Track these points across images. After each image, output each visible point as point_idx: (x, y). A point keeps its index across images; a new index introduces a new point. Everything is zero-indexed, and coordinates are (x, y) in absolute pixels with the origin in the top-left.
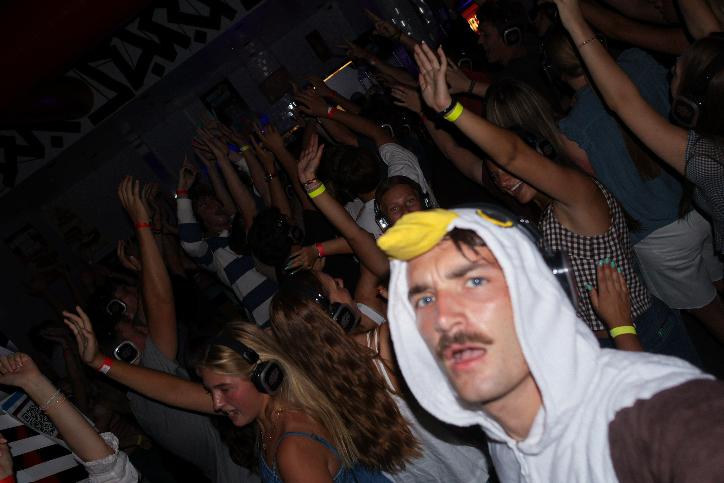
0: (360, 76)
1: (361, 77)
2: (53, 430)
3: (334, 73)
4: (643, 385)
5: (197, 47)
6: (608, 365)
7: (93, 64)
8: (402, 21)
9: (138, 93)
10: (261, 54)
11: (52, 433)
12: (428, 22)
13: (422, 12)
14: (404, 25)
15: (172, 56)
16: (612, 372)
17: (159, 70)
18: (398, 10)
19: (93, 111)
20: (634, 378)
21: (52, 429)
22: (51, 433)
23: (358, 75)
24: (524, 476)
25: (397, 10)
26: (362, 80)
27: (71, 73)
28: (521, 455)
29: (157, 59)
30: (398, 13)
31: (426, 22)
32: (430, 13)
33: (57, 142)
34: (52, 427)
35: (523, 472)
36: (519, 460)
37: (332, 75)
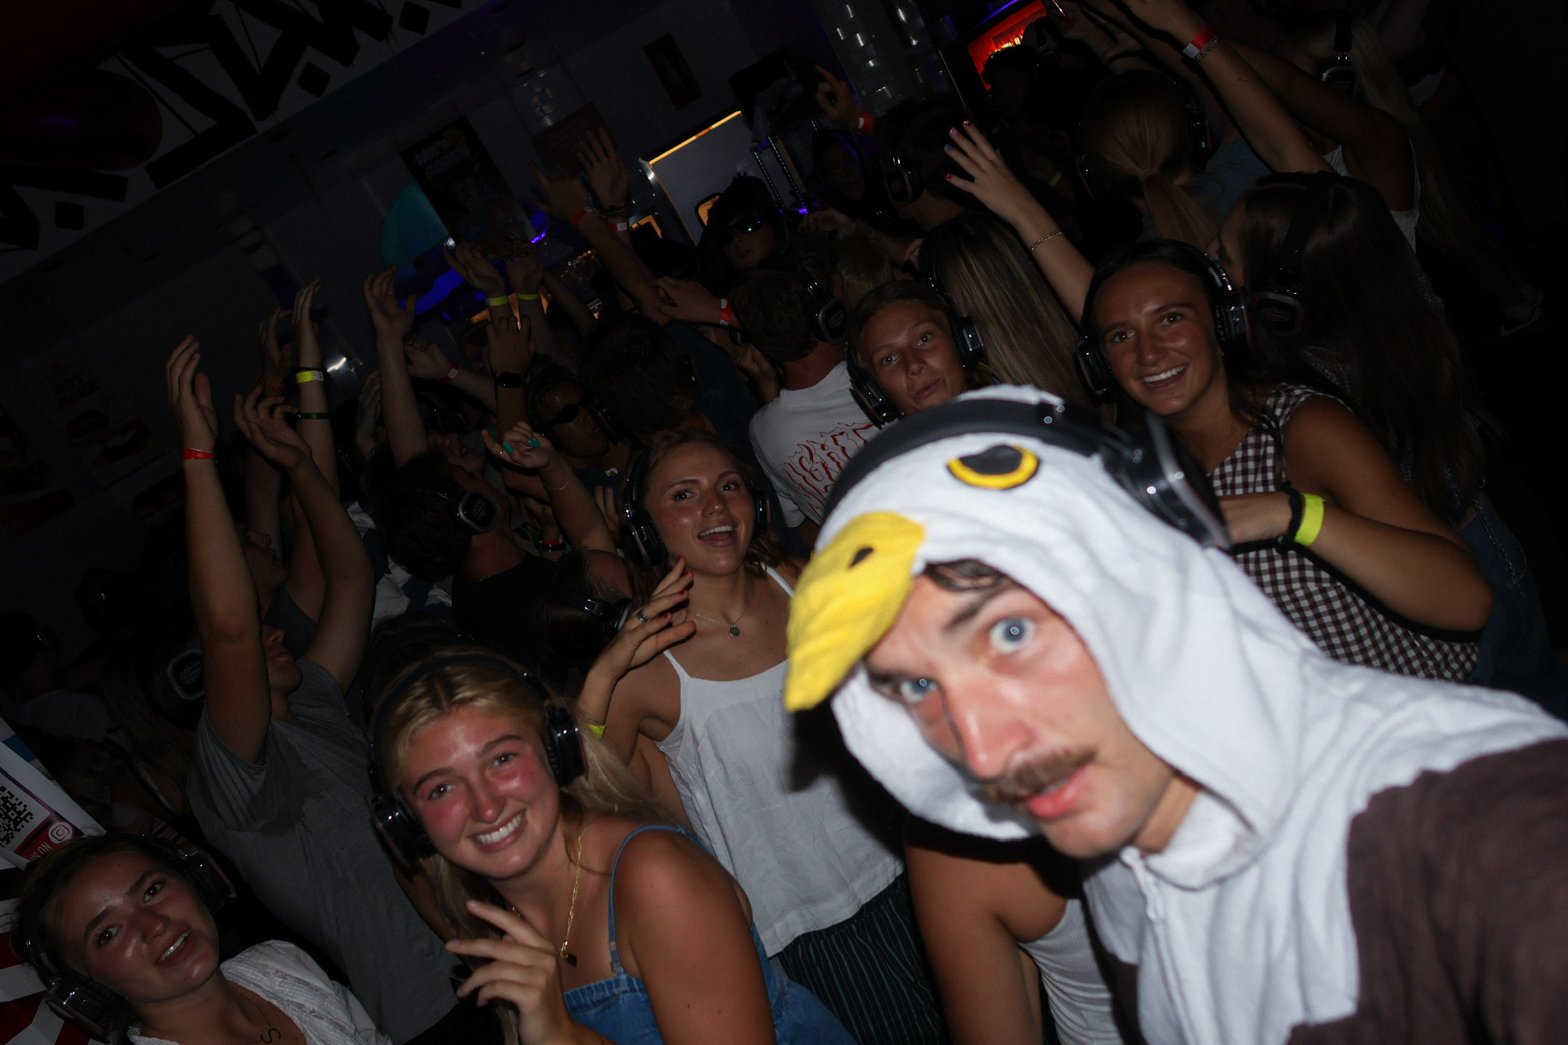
0: (755, 144)
1: (760, 146)
2: (10, 836)
3: (700, 135)
4: (1440, 742)
5: (404, 39)
6: (1360, 698)
7: (168, 52)
8: (858, 35)
9: (262, 127)
10: (542, 75)
11: (7, 843)
12: (914, 42)
13: (904, 19)
14: (862, 44)
15: (346, 53)
16: (1368, 713)
17: (314, 80)
18: (851, 10)
19: (156, 156)
20: (1419, 728)
21: (8, 834)
22: (5, 842)
23: (753, 141)
24: (1150, 922)
25: (849, 9)
26: (761, 153)
27: (113, 66)
28: (1150, 879)
29: (312, 56)
30: (852, 16)
31: (910, 42)
32: (921, 22)
33: (69, 217)
34: (8, 831)
35: (1151, 914)
36: (1145, 890)
37: (694, 138)
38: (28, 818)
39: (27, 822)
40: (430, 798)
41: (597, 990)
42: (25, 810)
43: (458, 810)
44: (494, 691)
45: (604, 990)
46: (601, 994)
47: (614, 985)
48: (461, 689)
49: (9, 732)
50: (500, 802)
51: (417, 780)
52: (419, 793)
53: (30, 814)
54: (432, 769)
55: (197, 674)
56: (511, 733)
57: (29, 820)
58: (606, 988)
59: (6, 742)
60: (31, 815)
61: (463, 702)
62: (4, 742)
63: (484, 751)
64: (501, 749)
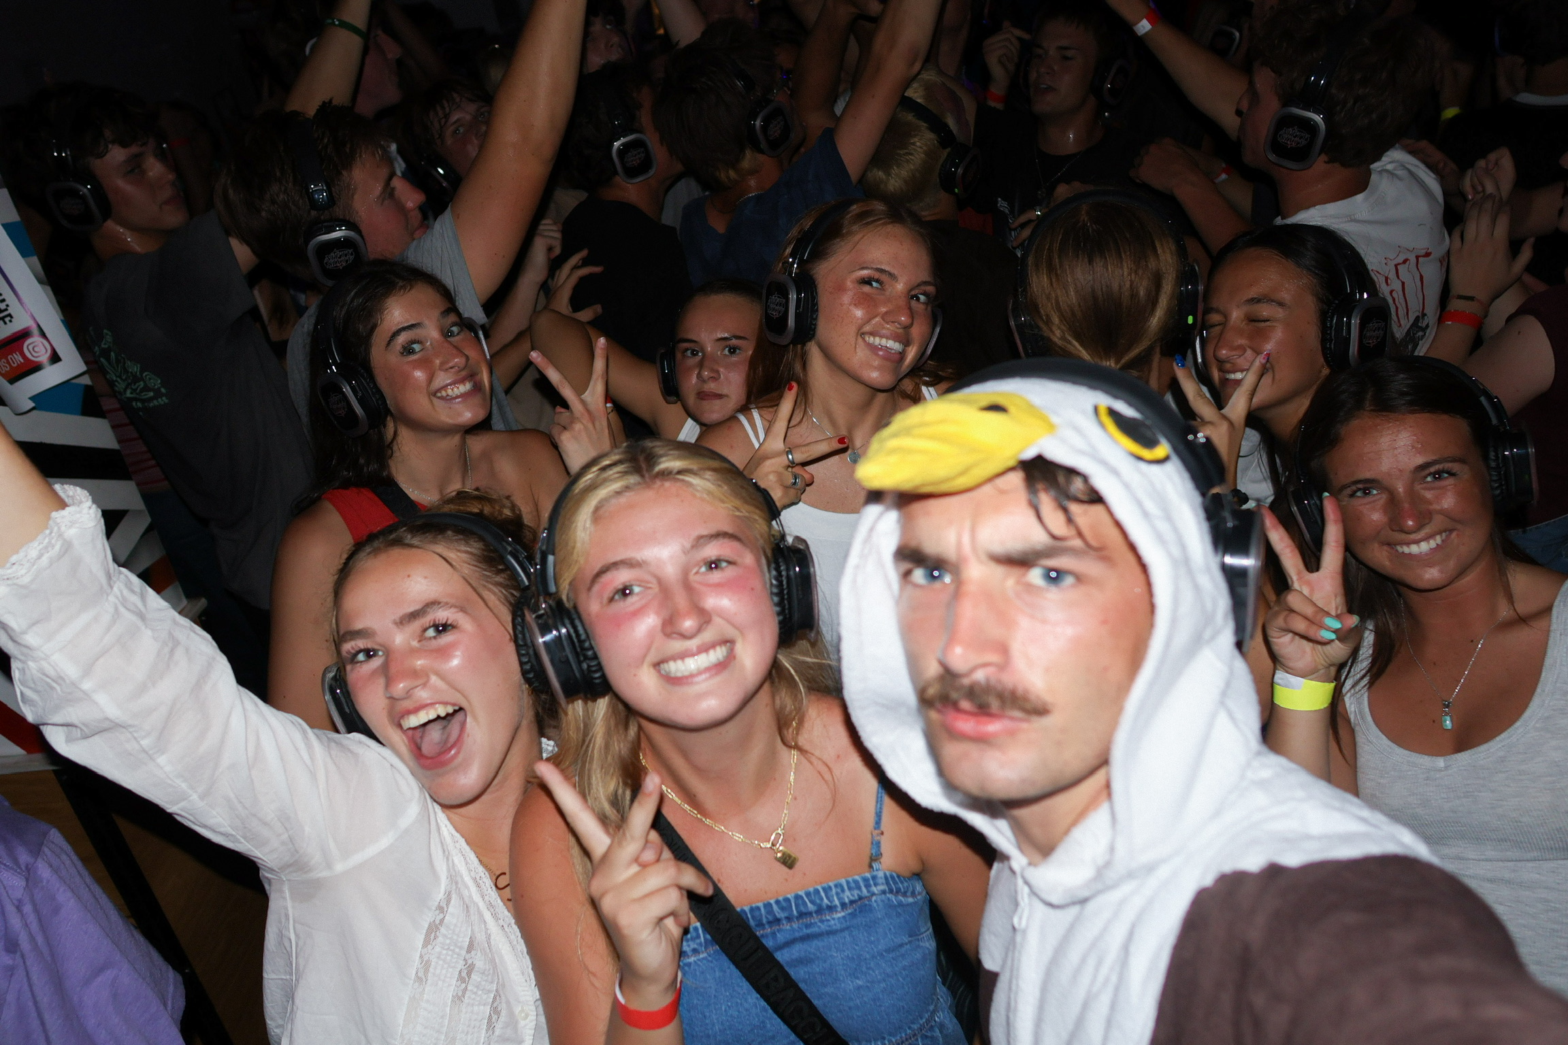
24: (1015, 930)
28: (1026, 890)
35: (1016, 921)
38: (7, 319)
39: (5, 323)
40: (611, 600)
41: (850, 889)
42: (6, 310)
43: (648, 623)
44: (714, 470)
45: (859, 888)
46: (856, 892)
47: (872, 882)
48: (664, 459)
49: (13, 216)
50: (705, 617)
51: (597, 567)
52: (596, 588)
53: (10, 315)
54: (618, 558)
55: (347, 261)
56: (730, 531)
57: (8, 322)
58: (862, 884)
59: (6, 227)
60: (11, 317)
61: (666, 475)
62: (3, 225)
63: (693, 547)
64: (712, 550)
